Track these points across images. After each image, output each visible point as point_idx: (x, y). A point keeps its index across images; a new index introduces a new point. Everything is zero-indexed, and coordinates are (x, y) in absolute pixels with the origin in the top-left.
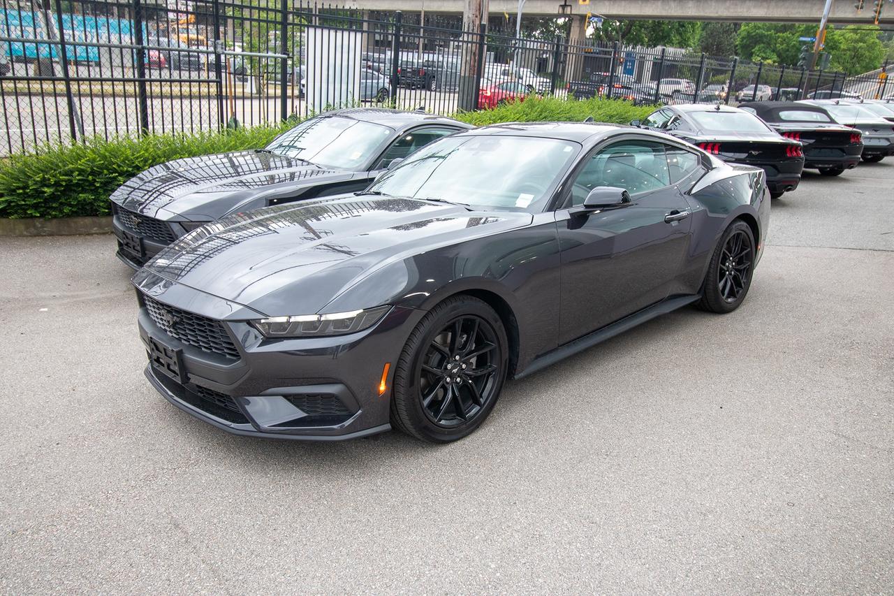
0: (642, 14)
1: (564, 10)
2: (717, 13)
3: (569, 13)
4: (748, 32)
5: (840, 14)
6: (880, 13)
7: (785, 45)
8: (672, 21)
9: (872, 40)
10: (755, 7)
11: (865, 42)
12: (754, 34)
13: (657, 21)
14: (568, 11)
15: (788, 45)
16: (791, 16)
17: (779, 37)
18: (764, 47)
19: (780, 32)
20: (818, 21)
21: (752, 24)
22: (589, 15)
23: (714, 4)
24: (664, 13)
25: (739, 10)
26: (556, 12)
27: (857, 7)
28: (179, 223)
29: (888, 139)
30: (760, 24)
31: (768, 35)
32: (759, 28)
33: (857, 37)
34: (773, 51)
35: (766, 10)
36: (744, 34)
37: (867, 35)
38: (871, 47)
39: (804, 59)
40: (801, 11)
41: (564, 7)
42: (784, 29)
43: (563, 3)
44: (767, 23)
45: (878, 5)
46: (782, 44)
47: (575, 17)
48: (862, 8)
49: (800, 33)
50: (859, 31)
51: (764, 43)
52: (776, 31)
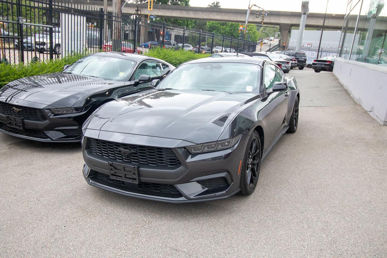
0: (172, 16)
1: (137, 12)
2: (202, 17)
3: (140, 13)
4: (210, 25)
5: (251, 20)
6: (263, 20)
7: (224, 31)
8: (184, 19)
9: (254, 30)
10: (216, 15)
11: (252, 31)
12: (212, 26)
13: (175, 18)
14: (139, 12)
15: (225, 31)
16: (230, 19)
17: (221, 28)
18: (216, 31)
19: (222, 26)
20: (245, 22)
21: (211, 22)
22: (149, 15)
23: (200, 13)
24: (181, 16)
25: (211, 16)
26: (134, 13)
27: (257, 17)
28: (49, 109)
29: (286, 67)
30: (214, 22)
31: (217, 27)
32: (214, 24)
33: (249, 29)
34: (220, 33)
35: (221, 17)
36: (209, 26)
37: (252, 28)
38: (254, 33)
39: (241, 36)
40: (234, 17)
41: (137, 11)
42: (223, 25)
43: (137, 9)
44: (217, 22)
45: (262, 17)
46: (223, 31)
47: (143, 16)
48: (258, 17)
49: (229, 26)
50: (250, 26)
51: (216, 30)
52: (220, 25)
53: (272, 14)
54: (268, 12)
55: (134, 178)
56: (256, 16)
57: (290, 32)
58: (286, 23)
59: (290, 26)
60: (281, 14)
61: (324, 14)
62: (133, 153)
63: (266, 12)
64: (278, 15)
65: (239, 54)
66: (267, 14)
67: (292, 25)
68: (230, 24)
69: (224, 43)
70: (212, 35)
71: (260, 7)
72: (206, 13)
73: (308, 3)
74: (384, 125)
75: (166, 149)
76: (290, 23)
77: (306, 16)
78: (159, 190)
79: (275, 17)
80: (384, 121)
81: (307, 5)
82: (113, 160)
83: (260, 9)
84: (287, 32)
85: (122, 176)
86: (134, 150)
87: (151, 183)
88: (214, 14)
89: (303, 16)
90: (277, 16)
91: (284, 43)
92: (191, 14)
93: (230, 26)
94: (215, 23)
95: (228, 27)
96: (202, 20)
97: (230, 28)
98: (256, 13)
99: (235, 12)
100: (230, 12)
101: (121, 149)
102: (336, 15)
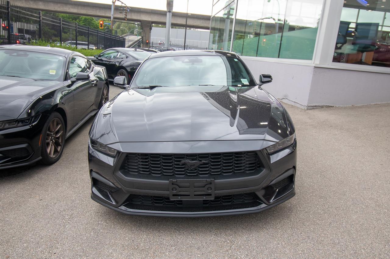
6: (126, 16)
10: (72, 8)
16: (88, 13)
23: (52, 5)
25: (65, 9)
27: (120, 13)
35: (77, 10)
39: (108, 32)
44: (68, 15)
45: (125, 12)
48: (122, 13)
52: (72, 19)
53: (134, 10)
54: (130, 8)
55: (209, 193)
56: (120, 11)
57: (151, 29)
58: (147, 20)
59: (151, 23)
60: (141, 11)
61: (186, 13)
62: (204, 164)
63: (128, 8)
64: (139, 11)
65: (137, 50)
66: (130, 11)
67: (153, 22)
68: (83, 19)
69: (89, 39)
70: (87, 29)
71: (123, 2)
72: (59, 5)
73: (172, 2)
74: (307, 109)
75: (247, 153)
76: (151, 20)
77: (171, 14)
78: (230, 202)
79: (136, 14)
80: (306, 105)
81: (171, 3)
82: (169, 177)
83: (123, 5)
84: (149, 29)
85: (189, 194)
86: (205, 160)
87: (220, 196)
88: (69, 6)
89: (168, 14)
90: (138, 13)
91: (147, 39)
92: (40, 5)
93: (83, 20)
94: (65, 16)
95: (81, 22)
96: (53, 13)
97: (83, 22)
98: (119, 9)
99: (94, 6)
100: (88, 6)
101: (187, 161)
102: (192, 15)
